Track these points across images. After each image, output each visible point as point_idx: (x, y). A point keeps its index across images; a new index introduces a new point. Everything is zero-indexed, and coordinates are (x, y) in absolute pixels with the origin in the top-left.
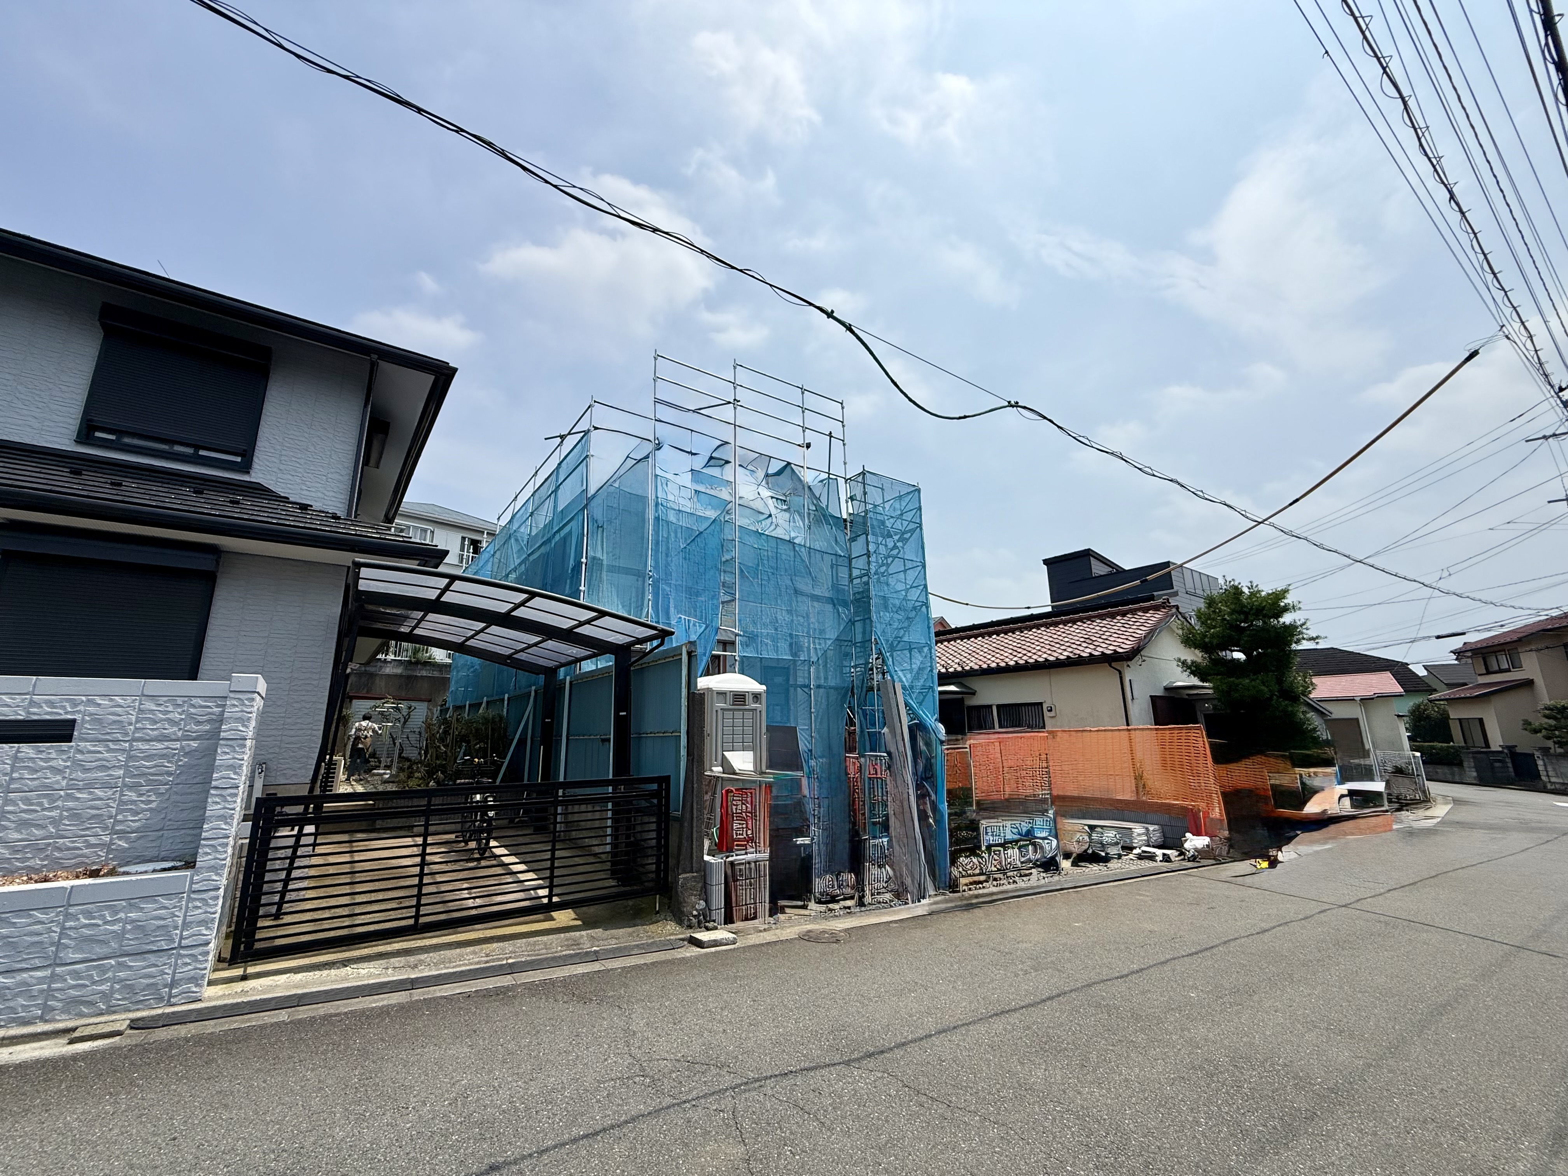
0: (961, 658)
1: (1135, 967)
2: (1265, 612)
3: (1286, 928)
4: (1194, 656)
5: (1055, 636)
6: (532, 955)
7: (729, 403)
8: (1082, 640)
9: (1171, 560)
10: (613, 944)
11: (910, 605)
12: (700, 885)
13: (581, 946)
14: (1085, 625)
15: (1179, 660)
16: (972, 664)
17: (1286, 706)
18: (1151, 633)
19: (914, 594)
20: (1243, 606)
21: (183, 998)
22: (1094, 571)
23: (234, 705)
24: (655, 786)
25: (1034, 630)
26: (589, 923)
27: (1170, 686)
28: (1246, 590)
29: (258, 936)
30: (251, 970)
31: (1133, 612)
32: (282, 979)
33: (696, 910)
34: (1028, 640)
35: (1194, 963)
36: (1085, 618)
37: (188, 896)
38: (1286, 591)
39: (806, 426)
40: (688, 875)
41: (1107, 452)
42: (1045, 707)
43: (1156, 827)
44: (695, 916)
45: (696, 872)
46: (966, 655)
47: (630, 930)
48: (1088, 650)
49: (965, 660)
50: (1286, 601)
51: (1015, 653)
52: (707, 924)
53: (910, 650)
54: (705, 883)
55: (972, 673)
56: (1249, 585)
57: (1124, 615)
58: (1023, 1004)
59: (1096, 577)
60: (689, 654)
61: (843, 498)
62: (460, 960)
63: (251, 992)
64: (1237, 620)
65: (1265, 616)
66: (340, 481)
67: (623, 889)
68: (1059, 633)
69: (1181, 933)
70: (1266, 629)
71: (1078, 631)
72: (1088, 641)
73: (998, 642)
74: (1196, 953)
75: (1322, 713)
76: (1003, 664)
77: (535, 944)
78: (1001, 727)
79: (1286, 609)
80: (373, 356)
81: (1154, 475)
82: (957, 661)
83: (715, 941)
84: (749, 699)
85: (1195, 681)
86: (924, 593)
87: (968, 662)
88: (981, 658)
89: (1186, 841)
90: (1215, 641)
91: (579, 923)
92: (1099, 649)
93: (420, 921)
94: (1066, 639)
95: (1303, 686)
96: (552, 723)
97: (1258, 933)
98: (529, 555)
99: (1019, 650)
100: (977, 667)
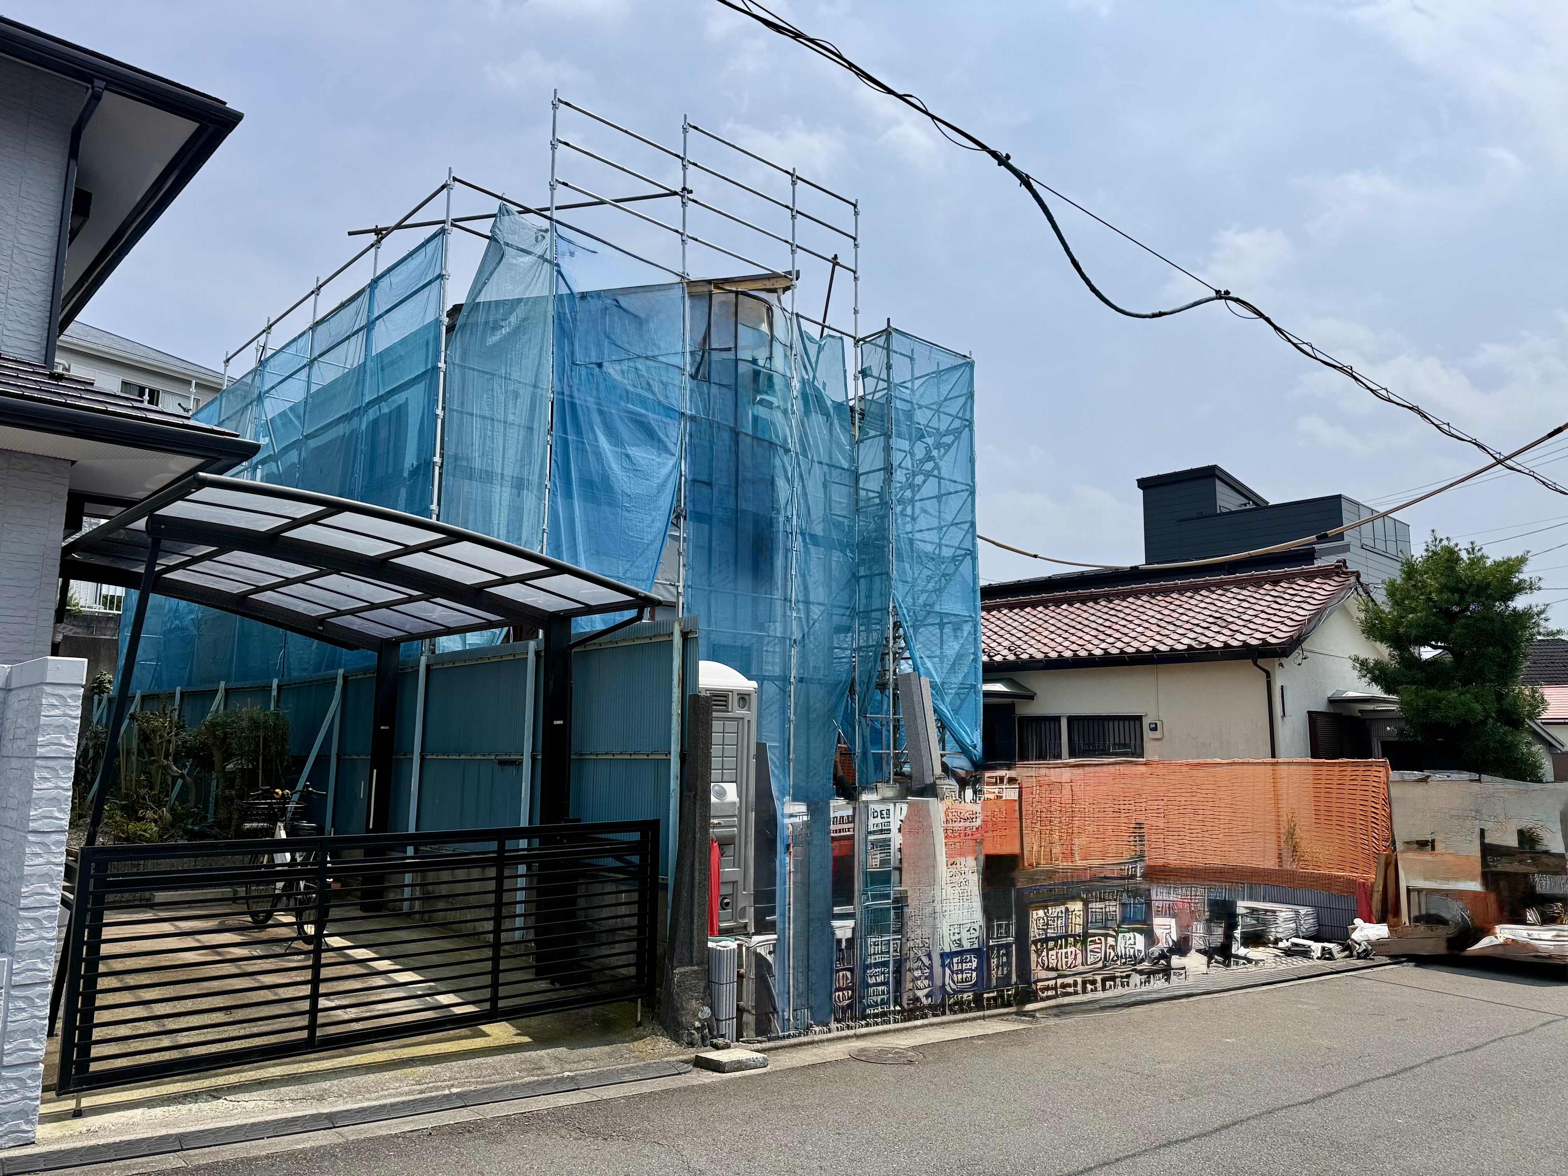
0: (1013, 639)
1: (1321, 1091)
2: (1490, 591)
3: (1502, 1044)
4: (1382, 652)
5: (1166, 612)
6: (483, 1082)
7: (675, 193)
8: (1211, 620)
9: (1344, 494)
10: (588, 1068)
11: (947, 552)
12: (703, 984)
13: (547, 1070)
14: (1214, 596)
15: (1356, 659)
16: (1031, 651)
17: (1505, 733)
18: (1318, 615)
19: (955, 536)
20: (1459, 580)
21: (12, 1140)
22: (1219, 503)
23: (53, 706)
24: (635, 836)
25: (1130, 600)
26: (542, 1040)
27: (1338, 696)
28: (1464, 555)
29: (95, 1051)
30: (86, 1102)
31: (1290, 578)
32: (137, 1114)
33: (700, 1020)
34: (1122, 615)
35: (1393, 1086)
36: (1214, 585)
37: (8, 993)
38: (1522, 561)
39: (797, 242)
40: (687, 969)
41: (1334, 367)
42: (1146, 723)
43: (1310, 909)
44: (697, 1029)
45: (698, 965)
46: (1020, 635)
47: (607, 1049)
48: (1222, 638)
49: (1019, 643)
50: (1521, 576)
51: (1102, 637)
52: (715, 1041)
53: (942, 626)
54: (709, 981)
55: (1032, 665)
56: (1469, 546)
57: (1275, 582)
58: (1192, 1133)
59: (1222, 514)
60: (685, 635)
61: (851, 372)
62: (382, 1090)
63: (101, 1133)
64: (1448, 601)
65: (1488, 597)
66: (30, 305)
67: (563, 994)
68: (1172, 607)
69: (1369, 1050)
70: (1487, 617)
71: (1203, 605)
72: (1220, 622)
73: (1072, 616)
74: (1395, 1074)
75: (1551, 745)
76: (1083, 653)
77: (479, 1067)
78: (1072, 754)
79: (1519, 588)
80: (97, 83)
81: (1390, 400)
82: (1007, 643)
83: (739, 1062)
84: (734, 701)
85: (1376, 691)
86: (969, 536)
87: (1025, 646)
88: (1046, 641)
89: (1354, 929)
90: (1414, 632)
91: (526, 1039)
92: (1238, 636)
93: (318, 1034)
94: (1185, 618)
95: (1531, 705)
96: (391, 732)
97: (1467, 1051)
98: (307, 437)
99: (1109, 632)
100: (1040, 656)
